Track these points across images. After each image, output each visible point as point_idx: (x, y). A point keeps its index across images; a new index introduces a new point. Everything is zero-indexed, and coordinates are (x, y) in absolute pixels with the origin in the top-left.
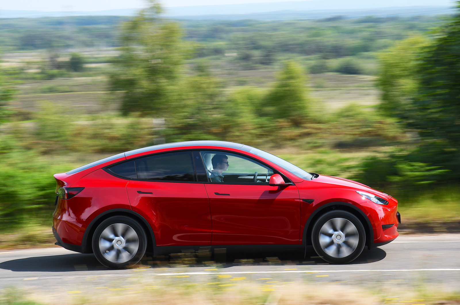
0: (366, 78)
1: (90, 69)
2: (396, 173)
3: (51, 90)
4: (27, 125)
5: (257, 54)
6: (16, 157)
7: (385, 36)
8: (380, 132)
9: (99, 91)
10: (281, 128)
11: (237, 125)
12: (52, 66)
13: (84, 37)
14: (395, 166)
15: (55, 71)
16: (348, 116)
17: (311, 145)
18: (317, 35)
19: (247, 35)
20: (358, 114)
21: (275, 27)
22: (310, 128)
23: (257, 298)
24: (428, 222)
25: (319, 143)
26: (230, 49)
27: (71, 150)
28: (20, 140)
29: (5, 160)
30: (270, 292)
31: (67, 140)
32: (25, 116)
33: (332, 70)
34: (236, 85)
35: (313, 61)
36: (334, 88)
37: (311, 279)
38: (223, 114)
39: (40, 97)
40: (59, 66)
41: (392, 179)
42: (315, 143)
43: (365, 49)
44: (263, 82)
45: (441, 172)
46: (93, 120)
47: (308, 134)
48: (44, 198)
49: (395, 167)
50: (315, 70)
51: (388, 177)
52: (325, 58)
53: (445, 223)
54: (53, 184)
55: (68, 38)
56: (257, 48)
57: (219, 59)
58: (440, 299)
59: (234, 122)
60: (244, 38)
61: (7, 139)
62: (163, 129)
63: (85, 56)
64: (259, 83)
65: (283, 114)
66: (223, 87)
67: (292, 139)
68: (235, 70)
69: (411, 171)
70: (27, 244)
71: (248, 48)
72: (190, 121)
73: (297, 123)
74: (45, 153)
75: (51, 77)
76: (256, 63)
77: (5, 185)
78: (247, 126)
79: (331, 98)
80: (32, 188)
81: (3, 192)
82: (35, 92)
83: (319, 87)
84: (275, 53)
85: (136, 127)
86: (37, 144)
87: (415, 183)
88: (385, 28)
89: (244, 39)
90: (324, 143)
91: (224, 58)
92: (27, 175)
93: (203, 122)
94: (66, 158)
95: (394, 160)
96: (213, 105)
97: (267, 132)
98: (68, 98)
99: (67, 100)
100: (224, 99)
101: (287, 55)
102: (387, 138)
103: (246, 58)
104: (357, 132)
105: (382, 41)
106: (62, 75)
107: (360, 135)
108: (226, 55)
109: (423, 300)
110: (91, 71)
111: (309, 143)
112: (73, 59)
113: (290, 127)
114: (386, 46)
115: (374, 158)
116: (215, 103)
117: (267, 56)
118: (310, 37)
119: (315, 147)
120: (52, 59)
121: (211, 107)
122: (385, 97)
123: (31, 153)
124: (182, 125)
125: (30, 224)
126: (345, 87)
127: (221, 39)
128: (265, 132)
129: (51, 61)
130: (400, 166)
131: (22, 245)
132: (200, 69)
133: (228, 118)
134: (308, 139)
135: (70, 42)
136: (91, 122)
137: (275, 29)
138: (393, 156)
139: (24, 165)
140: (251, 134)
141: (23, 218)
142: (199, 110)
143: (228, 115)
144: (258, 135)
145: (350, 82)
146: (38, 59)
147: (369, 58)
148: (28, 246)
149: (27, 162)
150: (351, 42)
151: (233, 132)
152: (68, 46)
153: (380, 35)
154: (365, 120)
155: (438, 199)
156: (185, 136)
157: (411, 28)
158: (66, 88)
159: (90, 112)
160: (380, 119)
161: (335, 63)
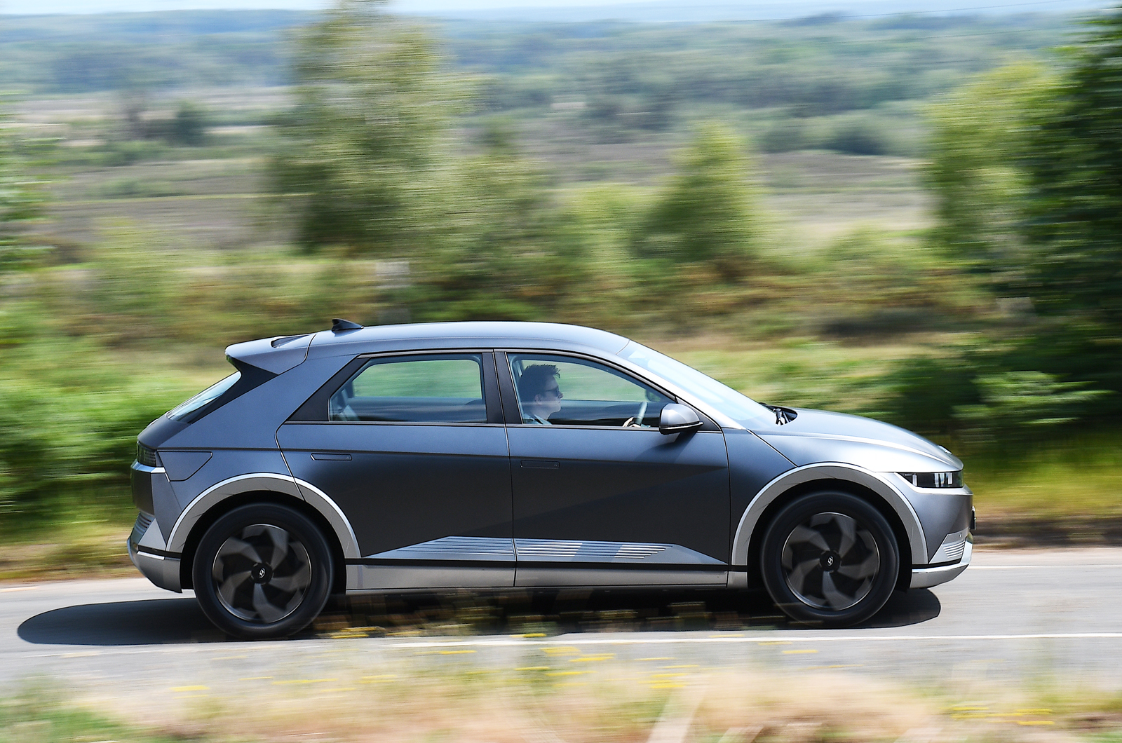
0: (898, 164)
1: (224, 140)
2: (976, 397)
3: (129, 191)
4: (72, 274)
5: (631, 103)
6: (45, 354)
7: (943, 62)
8: (934, 297)
9: (245, 193)
10: (691, 285)
11: (585, 278)
12: (132, 130)
13: (208, 62)
14: (975, 381)
15: (137, 145)
16: (855, 257)
17: (764, 328)
18: (780, 58)
19: (608, 57)
20: (878, 252)
21: (677, 40)
22: (761, 285)
23: (638, 705)
24: (1056, 519)
25: (788, 322)
26: (565, 92)
27: (174, 336)
28: (56, 313)
29: (18, 362)
30: (671, 690)
31: (164, 313)
32: (67, 255)
33: (818, 143)
34: (577, 181)
35: (769, 120)
36: (820, 189)
37: (772, 659)
38: (552, 250)
39: (100, 208)
40: (152, 131)
41: (967, 412)
42: (777, 322)
43: (896, 92)
44: (648, 173)
45: (1089, 396)
46: (230, 263)
47: (757, 302)
48: (116, 456)
49: (974, 385)
50: (776, 145)
51: (957, 408)
52: (799, 114)
53: (1095, 522)
54: (135, 420)
55: (171, 64)
56: (633, 89)
57: (536, 116)
58: (1090, 709)
59: (577, 269)
60: (601, 64)
61: (20, 310)
62: (405, 286)
63: (210, 108)
64: (637, 176)
65: (697, 250)
66: (550, 184)
67: (722, 312)
68: (580, 142)
69: (1015, 392)
70: (70, 569)
71: (609, 91)
72: (469, 268)
73: (731, 274)
74: (115, 345)
75: (130, 159)
76: (630, 126)
77: (15, 424)
78: (607, 280)
79: (817, 213)
80: (86, 430)
81: (8, 441)
82: (89, 196)
83: (781, 186)
84: (673, 102)
85: (339, 281)
86: (97, 321)
87: (1023, 423)
88: (948, 42)
89: (601, 66)
90: (799, 322)
91: (549, 114)
92: (71, 399)
93: (502, 269)
94: (165, 358)
95: (971, 366)
96: (528, 228)
97: (660, 295)
98: (168, 210)
99: (166, 214)
100: (551, 213)
101: (705, 107)
102: (951, 311)
103: (605, 114)
104: (877, 294)
105: (934, 75)
106: (154, 155)
107: (887, 302)
108: (556, 106)
109: (1048, 710)
110: (225, 144)
111: (759, 323)
112: (183, 114)
113: (714, 283)
114: (945, 87)
115: (922, 362)
116: (529, 224)
117: (659, 108)
118: (763, 62)
119: (776, 334)
120: (132, 113)
121: (520, 232)
122: (947, 211)
123: (81, 344)
124: (451, 278)
125: (78, 520)
126: (845, 185)
127: (544, 66)
128: (656, 295)
129: (131, 120)
130: (987, 380)
131: (61, 572)
132: (494, 141)
133: (562, 261)
134: (759, 314)
135: (177, 74)
136: (224, 270)
137: (677, 43)
138: (971, 357)
139: (62, 374)
140: (617, 298)
141: (58, 505)
142: (491, 242)
143: (562, 253)
144: (635, 302)
145: (859, 174)
146: (95, 116)
147: (904, 115)
148: (72, 573)
149: (71, 367)
150: (862, 75)
151: (575, 295)
152: (170, 84)
153: (934, 58)
154: (894, 267)
155: (1079, 460)
156: (457, 306)
157: (1010, 42)
158: (166, 187)
159: (224, 245)
160: (935, 266)
161: (823, 125)
